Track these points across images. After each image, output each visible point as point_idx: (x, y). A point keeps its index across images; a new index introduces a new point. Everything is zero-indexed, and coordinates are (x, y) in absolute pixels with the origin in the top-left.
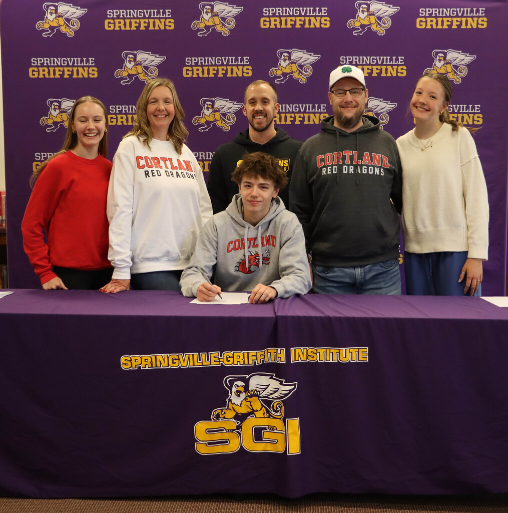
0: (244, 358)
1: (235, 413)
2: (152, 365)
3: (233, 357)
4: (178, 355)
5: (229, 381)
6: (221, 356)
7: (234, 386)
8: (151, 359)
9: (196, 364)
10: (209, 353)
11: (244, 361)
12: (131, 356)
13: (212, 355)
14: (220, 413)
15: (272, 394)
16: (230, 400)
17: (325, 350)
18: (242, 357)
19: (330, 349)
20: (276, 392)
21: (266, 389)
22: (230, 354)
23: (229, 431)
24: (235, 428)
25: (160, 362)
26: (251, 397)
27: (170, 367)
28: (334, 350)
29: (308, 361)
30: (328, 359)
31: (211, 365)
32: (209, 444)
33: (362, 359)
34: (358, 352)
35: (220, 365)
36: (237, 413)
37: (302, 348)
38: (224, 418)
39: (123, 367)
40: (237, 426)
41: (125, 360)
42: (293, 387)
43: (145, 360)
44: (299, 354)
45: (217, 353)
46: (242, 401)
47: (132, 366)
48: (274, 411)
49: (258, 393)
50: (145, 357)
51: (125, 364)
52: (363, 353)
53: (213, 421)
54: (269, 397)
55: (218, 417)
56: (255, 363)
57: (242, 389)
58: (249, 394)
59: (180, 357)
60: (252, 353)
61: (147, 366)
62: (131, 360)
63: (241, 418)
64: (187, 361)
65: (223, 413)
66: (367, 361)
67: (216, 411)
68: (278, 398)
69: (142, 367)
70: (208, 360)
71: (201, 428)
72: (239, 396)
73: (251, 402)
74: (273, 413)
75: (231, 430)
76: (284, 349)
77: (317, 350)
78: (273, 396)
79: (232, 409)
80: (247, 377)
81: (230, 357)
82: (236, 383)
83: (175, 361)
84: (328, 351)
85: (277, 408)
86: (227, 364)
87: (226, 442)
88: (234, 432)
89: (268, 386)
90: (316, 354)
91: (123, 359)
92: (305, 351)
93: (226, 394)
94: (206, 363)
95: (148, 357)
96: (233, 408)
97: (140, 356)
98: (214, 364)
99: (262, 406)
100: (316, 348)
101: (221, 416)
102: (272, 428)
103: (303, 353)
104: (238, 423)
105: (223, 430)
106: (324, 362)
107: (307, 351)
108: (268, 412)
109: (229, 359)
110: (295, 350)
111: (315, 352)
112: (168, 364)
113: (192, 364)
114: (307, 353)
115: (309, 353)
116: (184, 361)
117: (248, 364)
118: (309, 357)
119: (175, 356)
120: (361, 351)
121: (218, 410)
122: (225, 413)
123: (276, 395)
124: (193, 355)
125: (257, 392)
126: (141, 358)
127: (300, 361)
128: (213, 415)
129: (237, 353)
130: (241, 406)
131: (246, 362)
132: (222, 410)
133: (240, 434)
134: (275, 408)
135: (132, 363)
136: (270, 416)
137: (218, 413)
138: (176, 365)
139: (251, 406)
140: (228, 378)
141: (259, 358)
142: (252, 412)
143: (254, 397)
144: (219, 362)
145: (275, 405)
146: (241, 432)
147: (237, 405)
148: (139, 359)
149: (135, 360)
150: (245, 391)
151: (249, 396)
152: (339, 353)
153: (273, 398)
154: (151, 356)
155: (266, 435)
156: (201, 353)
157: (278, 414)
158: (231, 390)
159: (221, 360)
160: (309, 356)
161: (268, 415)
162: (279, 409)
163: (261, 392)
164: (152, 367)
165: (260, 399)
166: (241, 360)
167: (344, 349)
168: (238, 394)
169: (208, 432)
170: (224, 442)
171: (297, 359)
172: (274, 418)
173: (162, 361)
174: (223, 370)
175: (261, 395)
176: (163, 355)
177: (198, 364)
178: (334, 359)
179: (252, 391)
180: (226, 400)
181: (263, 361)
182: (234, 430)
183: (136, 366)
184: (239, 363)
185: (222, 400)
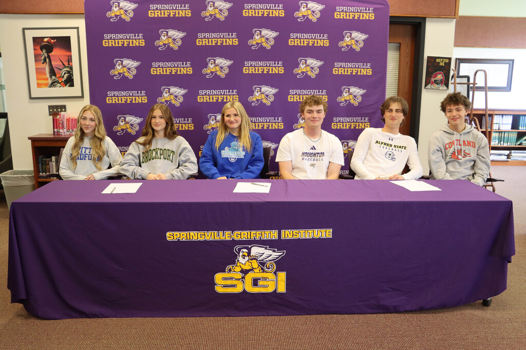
0: (248, 235)
2: (187, 238)
3: (241, 234)
4: (204, 232)
5: (238, 249)
6: (232, 234)
7: (241, 252)
8: (187, 234)
9: (216, 238)
10: (225, 232)
12: (173, 232)
13: (227, 233)
14: (232, 268)
15: (266, 258)
16: (238, 261)
17: (304, 231)
18: (246, 235)
19: (308, 230)
20: (268, 257)
22: (239, 232)
23: (236, 279)
26: (252, 259)
27: (199, 240)
28: (310, 231)
29: (293, 238)
30: (306, 237)
31: (225, 239)
32: (224, 286)
33: (328, 236)
35: (231, 239)
36: (242, 269)
37: (289, 230)
38: (234, 271)
39: (168, 239)
40: (242, 277)
42: (282, 253)
43: (183, 235)
44: (288, 234)
45: (230, 232)
46: (246, 262)
47: (174, 239)
48: (267, 268)
50: (182, 233)
51: (170, 237)
52: (329, 232)
53: (227, 273)
54: (264, 260)
55: (230, 270)
56: (255, 238)
57: (246, 254)
59: (206, 233)
60: (253, 232)
61: (184, 239)
62: (173, 234)
63: (245, 272)
64: (211, 236)
66: (331, 237)
68: (270, 260)
69: (181, 239)
70: (224, 236)
71: (218, 277)
72: (244, 258)
73: (251, 263)
74: (266, 270)
75: (238, 279)
76: (277, 230)
78: (267, 260)
79: (239, 266)
80: (250, 246)
81: (238, 234)
82: (242, 250)
83: (202, 236)
84: (306, 231)
86: (236, 238)
88: (240, 280)
89: (263, 254)
91: (168, 234)
92: (291, 232)
93: (236, 256)
94: (222, 238)
95: (184, 233)
97: (180, 232)
98: (228, 239)
99: (259, 265)
100: (299, 230)
101: (232, 270)
102: (265, 279)
103: (290, 234)
104: (242, 275)
105: (233, 279)
106: (304, 239)
107: (293, 232)
108: (262, 269)
109: (238, 236)
110: (285, 231)
111: (298, 232)
112: (198, 238)
113: (213, 238)
115: (294, 234)
116: (208, 236)
117: (251, 239)
118: (294, 236)
119: (202, 233)
120: (327, 231)
121: (230, 266)
122: (234, 268)
123: (269, 258)
124: (214, 232)
125: (256, 257)
126: (180, 234)
127: (288, 238)
128: (227, 269)
129: (243, 232)
130: (245, 265)
131: (249, 237)
132: (233, 266)
133: (243, 282)
135: (174, 236)
136: (264, 271)
137: (230, 268)
138: (203, 238)
139: (252, 265)
140: (237, 247)
141: (258, 235)
142: (252, 269)
143: (254, 260)
144: (231, 237)
145: (268, 265)
147: (243, 264)
148: (178, 234)
149: (176, 235)
150: (248, 256)
151: (250, 259)
152: (313, 232)
154: (186, 232)
155: (260, 283)
156: (219, 231)
157: (270, 270)
158: (239, 254)
161: (262, 271)
162: (271, 267)
163: (258, 257)
165: (258, 261)
166: (246, 236)
167: (317, 230)
169: (224, 279)
170: (234, 286)
171: (286, 237)
172: (267, 272)
173: (194, 236)
174: (235, 242)
175: (258, 259)
176: (194, 232)
177: (217, 238)
178: (310, 236)
179: (253, 256)
180: (236, 260)
181: (260, 238)
183: (177, 238)
184: (244, 238)
185: (233, 260)
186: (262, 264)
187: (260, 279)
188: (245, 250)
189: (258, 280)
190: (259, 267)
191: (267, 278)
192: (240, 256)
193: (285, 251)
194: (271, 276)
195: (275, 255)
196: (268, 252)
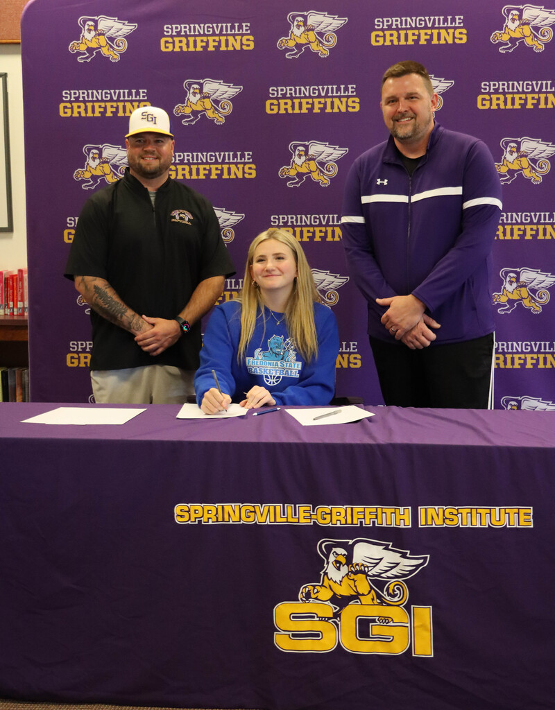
0: (346, 515)
1: (332, 594)
2: (217, 518)
3: (331, 514)
4: (254, 506)
5: (325, 546)
6: (313, 512)
7: (331, 555)
8: (217, 509)
9: (279, 519)
10: (297, 505)
11: (346, 520)
12: (189, 505)
13: (302, 509)
14: (312, 592)
15: (387, 571)
16: (326, 574)
17: (469, 510)
18: (343, 514)
19: (477, 509)
20: (392, 568)
21: (377, 564)
22: (327, 509)
23: (323, 619)
24: (332, 616)
25: (229, 515)
26: (356, 573)
27: (242, 522)
28: (483, 510)
29: (445, 525)
30: (474, 523)
31: (298, 522)
32: (293, 635)
33: (523, 524)
34: (518, 513)
35: (312, 524)
36: (335, 594)
37: (436, 507)
38: (316, 598)
39: (178, 520)
40: (334, 613)
41: (181, 510)
42: (422, 561)
44: (434, 516)
45: (309, 507)
46: (343, 577)
47: (190, 519)
48: (389, 595)
49: (366, 569)
50: (208, 507)
51: (181, 516)
52: (526, 514)
53: (301, 602)
54: (382, 575)
55: (308, 596)
56: (361, 522)
57: (343, 560)
58: (352, 569)
59: (257, 508)
60: (358, 509)
61: (210, 520)
62: (189, 510)
63: (341, 602)
64: (268, 514)
65: (316, 591)
66: (532, 527)
67: (306, 587)
68: (396, 577)
69: (204, 520)
70: (295, 515)
71: (283, 612)
72: (338, 569)
73: (355, 581)
74: (388, 598)
75: (325, 618)
76: (410, 508)
77: (457, 510)
78: (389, 574)
79: (328, 587)
80: (351, 542)
81: (326, 514)
82: (334, 549)
83: (249, 514)
84: (474, 511)
85: (394, 591)
86: (322, 523)
87: (318, 635)
88: (330, 621)
89: (381, 559)
90: (456, 515)
91: (178, 509)
92: (441, 511)
93: (321, 564)
94: (292, 520)
95: (213, 507)
96: (330, 586)
97: (202, 505)
98: (304, 522)
99: (371, 588)
100: (457, 508)
101: (313, 596)
102: (386, 621)
103: (438, 515)
104: (335, 608)
105: (313, 617)
106: (469, 528)
107: (444, 512)
108: (379, 597)
109: (325, 516)
110: (426, 509)
111: (455, 512)
112: (240, 518)
113: (272, 520)
114: (444, 515)
115: (447, 515)
116: (262, 515)
117: (352, 524)
118: (446, 520)
119: (250, 507)
120: (522, 512)
121: (308, 587)
122: (318, 592)
123: (394, 572)
124: (275, 507)
125: (365, 567)
126: (203, 508)
127: (434, 526)
128: (302, 593)
129: (336, 509)
130: (340, 585)
131: (349, 521)
132: (314, 586)
133: (337, 625)
134: (391, 591)
135: (190, 514)
136: (382, 602)
137: (309, 591)
138: (251, 519)
139: (355, 586)
140: (322, 543)
141: (368, 517)
142: (356, 597)
143: (359, 575)
144: (311, 519)
145: (391, 587)
146: (339, 623)
147: (335, 582)
148: (200, 509)
149: (195, 510)
150: (347, 564)
151: (352, 572)
152: (490, 513)
153: (389, 578)
154: (216, 505)
155: (375, 630)
156: (286, 505)
157: (396, 599)
158: (328, 559)
159: (313, 517)
160: (446, 518)
161: (378, 601)
162: (398, 592)
163: (370, 569)
164: (217, 521)
165: (368, 578)
166: (342, 518)
167: (497, 508)
168: (338, 565)
169: (294, 617)
170: (315, 635)
171: (429, 522)
172: (389, 605)
173: (232, 513)
174: (318, 531)
175: (369, 573)
176: (233, 505)
177: (281, 520)
178: (483, 523)
179: (357, 564)
180: (321, 573)
181: (374, 522)
182: (329, 618)
183: (196, 518)
184: (338, 522)
185: (314, 571)
186: (379, 584)
187: (374, 621)
188: (341, 551)
189: (371, 624)
190: (373, 591)
191: (390, 620)
192: (330, 564)
193: (428, 556)
194: (397, 614)
195: (407, 564)
196: (390, 557)
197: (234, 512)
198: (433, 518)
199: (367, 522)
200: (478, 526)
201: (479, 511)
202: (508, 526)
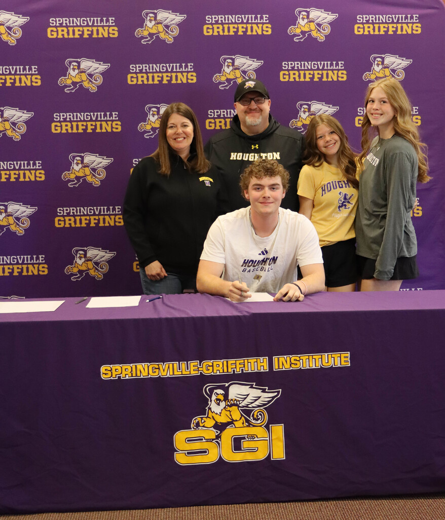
0: (223, 366)
1: (215, 422)
2: (132, 374)
3: (213, 366)
4: (158, 365)
5: (209, 389)
6: (200, 365)
7: (213, 395)
8: (132, 368)
9: (176, 373)
10: (189, 362)
11: (223, 370)
12: (111, 366)
13: (192, 364)
14: (200, 422)
15: (252, 403)
16: (210, 409)
17: (307, 357)
18: (221, 366)
19: (312, 355)
20: (256, 400)
21: (245, 398)
22: (210, 363)
23: (208, 440)
24: (215, 438)
25: (141, 372)
26: (231, 406)
27: (150, 376)
28: (317, 356)
29: (291, 368)
30: (311, 365)
31: (190, 374)
32: (188, 453)
33: (344, 364)
34: (340, 357)
35: (199, 374)
36: (216, 422)
37: (285, 357)
38: (204, 426)
39: (103, 377)
40: (216, 436)
41: (105, 370)
42: (276, 394)
43: (126, 369)
44: (283, 363)
45: (196, 363)
46: (222, 410)
47: (112, 376)
48: (254, 419)
49: (238, 402)
50: (125, 366)
51: (106, 374)
52: (345, 357)
53: (193, 429)
54: (249, 406)
55: (198, 425)
56: (234, 371)
57: (222, 398)
58: (228, 403)
59: (160, 366)
60: (231, 361)
61: (127, 376)
62: (111, 370)
63: (220, 427)
64: (168, 370)
65: (203, 421)
66: (349, 365)
67: (196, 419)
68: (259, 406)
69: (122, 376)
70: (188, 369)
71: (180, 437)
72: (219, 404)
73: (230, 412)
74: (254, 421)
75: (210, 439)
76: (267, 357)
77: (300, 357)
78: (253, 405)
79: (211, 417)
80: (227, 385)
81: (209, 366)
82: (215, 391)
83: (155, 370)
84: (311, 357)
85: (257, 416)
86: (206, 372)
87: (205, 452)
88: (213, 441)
89: (248, 395)
90: (299, 361)
91: (103, 369)
92: (288, 359)
93: (206, 402)
94: (186, 373)
95: (128, 366)
96: (213, 417)
97: (121, 365)
98: (194, 373)
99: (242, 415)
101: (201, 425)
102: (252, 437)
103: (286, 362)
104: (217, 432)
105: (202, 439)
106: (308, 369)
107: (290, 359)
108: (247, 421)
109: (209, 368)
110: (278, 358)
111: (298, 359)
112: (148, 374)
113: (171, 373)
114: (290, 361)
115: (293, 361)
116: (164, 370)
119: (155, 365)
120: (342, 356)
121: (198, 418)
122: (204, 422)
123: (257, 403)
124: (173, 364)
125: (237, 401)
126: (122, 368)
127: (284, 369)
128: (193, 423)
129: (216, 362)
130: (220, 415)
131: (225, 370)
132: (202, 418)
133: (219, 444)
134: (255, 416)
135: (112, 373)
136: (250, 424)
137: (198, 422)
138: (156, 374)
139: (231, 415)
140: (208, 387)
141: (238, 366)
142: (231, 423)
143: (233, 407)
144: (198, 371)
145: (256, 414)
146: (220, 442)
147: (217, 414)
148: (119, 368)
149: (116, 369)
150: (225, 400)
151: (228, 405)
152: (322, 358)
153: (253, 407)
154: (131, 365)
155: (245, 444)
156: (181, 362)
157: (259, 422)
158: (211, 398)
159: (200, 369)
160: (292, 364)
161: (247, 424)
162: (260, 416)
163: (241, 402)
164: (132, 376)
165: (239, 408)
166: (220, 368)
167: (326, 354)
168: (218, 402)
169: (188, 441)
170: (204, 452)
171: (281, 367)
172: (254, 426)
173: (142, 370)
174: (204, 379)
175: (240, 405)
176: (143, 364)
177: (178, 374)
178: (317, 365)
179: (232, 400)
180: (206, 408)
181: (242, 370)
182: (213, 440)
183: (116, 375)
184: (218, 371)
185: (201, 407)
187: (244, 438)
188: (220, 391)
189: (242, 441)
190: (243, 418)
191: (255, 436)
192: (213, 401)
193: (281, 390)
195: (266, 397)
196: (255, 393)
197: (144, 369)
198: (283, 364)
199: (238, 370)
200: (314, 367)
201: (314, 357)
202: (334, 366)
